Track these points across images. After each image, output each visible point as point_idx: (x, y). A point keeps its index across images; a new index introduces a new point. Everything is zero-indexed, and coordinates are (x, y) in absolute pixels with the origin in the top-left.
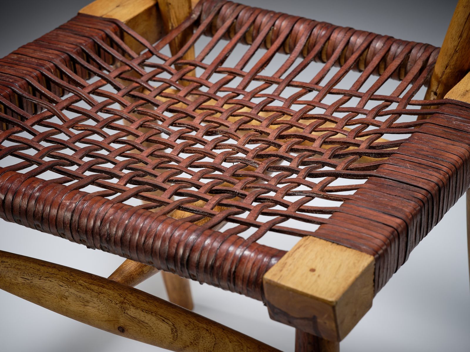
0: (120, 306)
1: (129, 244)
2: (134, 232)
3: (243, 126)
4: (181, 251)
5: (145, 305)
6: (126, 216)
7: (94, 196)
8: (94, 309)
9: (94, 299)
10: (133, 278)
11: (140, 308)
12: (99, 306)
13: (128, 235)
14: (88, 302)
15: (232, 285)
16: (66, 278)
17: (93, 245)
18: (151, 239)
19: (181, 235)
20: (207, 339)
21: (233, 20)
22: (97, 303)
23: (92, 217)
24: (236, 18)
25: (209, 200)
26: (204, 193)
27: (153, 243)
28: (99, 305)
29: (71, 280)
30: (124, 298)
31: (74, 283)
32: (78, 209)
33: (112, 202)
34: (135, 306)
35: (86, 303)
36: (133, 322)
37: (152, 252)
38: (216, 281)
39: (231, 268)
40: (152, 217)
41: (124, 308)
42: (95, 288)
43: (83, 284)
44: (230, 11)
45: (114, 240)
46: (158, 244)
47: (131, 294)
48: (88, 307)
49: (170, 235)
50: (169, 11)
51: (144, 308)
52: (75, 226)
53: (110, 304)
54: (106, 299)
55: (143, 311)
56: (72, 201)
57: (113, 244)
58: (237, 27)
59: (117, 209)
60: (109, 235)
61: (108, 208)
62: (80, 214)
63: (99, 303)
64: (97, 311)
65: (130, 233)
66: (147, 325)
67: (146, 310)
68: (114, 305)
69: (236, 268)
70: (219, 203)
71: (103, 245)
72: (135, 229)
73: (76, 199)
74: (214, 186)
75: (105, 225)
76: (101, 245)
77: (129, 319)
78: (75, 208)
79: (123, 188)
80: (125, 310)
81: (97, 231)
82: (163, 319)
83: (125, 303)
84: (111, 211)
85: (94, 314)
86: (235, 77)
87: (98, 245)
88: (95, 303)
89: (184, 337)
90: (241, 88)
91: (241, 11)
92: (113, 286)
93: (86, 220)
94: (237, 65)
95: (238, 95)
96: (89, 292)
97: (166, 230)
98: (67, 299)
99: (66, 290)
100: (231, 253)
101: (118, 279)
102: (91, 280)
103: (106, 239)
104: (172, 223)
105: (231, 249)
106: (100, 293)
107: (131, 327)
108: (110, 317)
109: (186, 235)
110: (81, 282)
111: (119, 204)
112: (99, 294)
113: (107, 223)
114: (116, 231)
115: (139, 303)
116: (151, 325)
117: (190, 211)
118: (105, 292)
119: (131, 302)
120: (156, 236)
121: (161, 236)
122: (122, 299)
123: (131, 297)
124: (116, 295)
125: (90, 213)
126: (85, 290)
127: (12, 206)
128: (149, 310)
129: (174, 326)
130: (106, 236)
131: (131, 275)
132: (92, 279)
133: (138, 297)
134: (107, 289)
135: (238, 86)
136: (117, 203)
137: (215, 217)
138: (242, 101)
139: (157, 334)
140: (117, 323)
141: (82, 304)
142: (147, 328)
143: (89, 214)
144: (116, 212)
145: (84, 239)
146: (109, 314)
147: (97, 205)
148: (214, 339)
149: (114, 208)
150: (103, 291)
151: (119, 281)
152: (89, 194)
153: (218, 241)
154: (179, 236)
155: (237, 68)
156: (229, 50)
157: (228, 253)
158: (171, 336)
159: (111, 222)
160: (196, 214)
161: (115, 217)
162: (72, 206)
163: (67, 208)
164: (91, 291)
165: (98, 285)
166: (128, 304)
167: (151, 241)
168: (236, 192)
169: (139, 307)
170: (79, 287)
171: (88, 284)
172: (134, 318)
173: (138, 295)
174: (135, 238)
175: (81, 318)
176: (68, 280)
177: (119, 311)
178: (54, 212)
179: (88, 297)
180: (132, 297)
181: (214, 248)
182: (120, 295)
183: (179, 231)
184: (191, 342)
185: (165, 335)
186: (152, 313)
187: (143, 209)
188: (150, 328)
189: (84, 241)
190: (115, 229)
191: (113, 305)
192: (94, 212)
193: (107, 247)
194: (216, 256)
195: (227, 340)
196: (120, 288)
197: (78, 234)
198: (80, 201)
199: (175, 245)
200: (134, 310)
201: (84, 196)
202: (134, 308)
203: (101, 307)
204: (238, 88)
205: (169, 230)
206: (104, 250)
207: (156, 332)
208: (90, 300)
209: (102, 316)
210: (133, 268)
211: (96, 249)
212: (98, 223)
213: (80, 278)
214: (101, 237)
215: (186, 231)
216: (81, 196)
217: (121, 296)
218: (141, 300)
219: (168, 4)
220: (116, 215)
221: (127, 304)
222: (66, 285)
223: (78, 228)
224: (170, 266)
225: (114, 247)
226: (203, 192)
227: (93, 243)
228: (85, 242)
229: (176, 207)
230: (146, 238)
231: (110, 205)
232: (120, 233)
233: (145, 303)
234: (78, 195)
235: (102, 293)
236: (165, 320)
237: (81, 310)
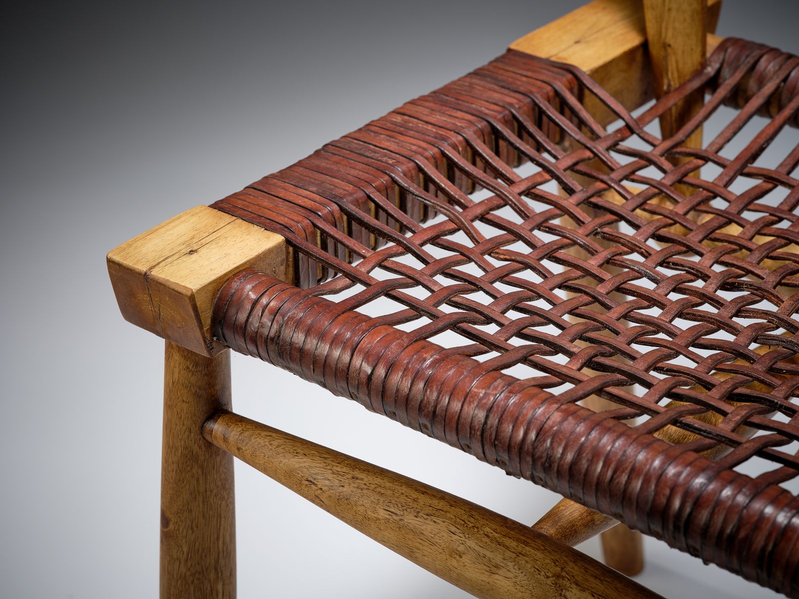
0: (553, 582)
1: (584, 479)
2: (595, 459)
3: (789, 280)
4: (677, 503)
5: (597, 585)
6: (583, 429)
7: (527, 386)
8: (506, 582)
9: (509, 564)
10: (576, 532)
11: (588, 589)
12: (516, 576)
13: (584, 464)
14: (497, 567)
15: (764, 575)
16: (463, 520)
17: (518, 472)
18: (624, 474)
19: (678, 474)
21: (780, 84)
22: (514, 570)
23: (522, 423)
24: (785, 80)
25: (728, 414)
26: (719, 399)
27: (627, 482)
28: (517, 574)
29: (471, 525)
30: (562, 569)
31: (476, 530)
32: (498, 406)
33: (559, 400)
34: (579, 586)
35: (494, 569)
37: (624, 498)
38: (735, 564)
39: (766, 545)
40: (629, 436)
41: (560, 587)
42: (512, 545)
43: (490, 535)
44: (774, 66)
45: (558, 469)
46: (637, 484)
47: (574, 562)
48: (497, 576)
49: (660, 472)
50: (666, 58)
51: (595, 592)
52: (491, 435)
53: (536, 576)
54: (529, 566)
55: (593, 596)
56: (488, 391)
57: (556, 475)
58: (784, 97)
59: (567, 414)
60: (549, 458)
61: (551, 410)
62: (502, 416)
63: (517, 572)
64: (512, 584)
65: (588, 460)
67: (600, 595)
68: (545, 579)
69: (775, 545)
70: (746, 421)
71: (536, 474)
72: (596, 454)
73: (495, 388)
74: (737, 388)
75: (544, 441)
76: (532, 474)
78: (493, 404)
79: (577, 375)
80: (562, 590)
81: (528, 448)
83: (563, 578)
84: (557, 416)
85: (506, 590)
86: (775, 186)
87: (528, 474)
88: (509, 571)
90: (786, 208)
91: (794, 68)
92: (543, 544)
93: (511, 427)
94: (781, 165)
95: (781, 220)
96: (501, 551)
97: (653, 461)
98: (461, 557)
99: (461, 542)
100: (768, 519)
101: (549, 530)
102: (506, 529)
103: (543, 465)
104: (663, 451)
105: (769, 510)
106: (520, 553)
109: (688, 475)
110: (487, 530)
111: (569, 404)
112: (518, 556)
113: (548, 437)
114: (563, 454)
115: (587, 580)
117: (694, 431)
118: (528, 553)
119: (573, 576)
120: (634, 471)
121: (642, 471)
122: (559, 569)
123: (573, 568)
124: (548, 561)
125: (519, 415)
126: (493, 545)
127: (384, 387)
128: (605, 596)
130: (544, 459)
131: (573, 526)
132: (506, 527)
133: (586, 570)
134: (533, 548)
135: (782, 204)
136: (568, 403)
137: (740, 448)
138: (788, 232)
141: (488, 569)
143: (517, 418)
144: (564, 419)
145: (503, 460)
146: (533, 594)
147: (532, 403)
149: (562, 411)
150: (525, 552)
151: (551, 536)
152: (519, 382)
153: (745, 494)
154: (674, 475)
155: (780, 170)
156: (768, 137)
157: (762, 517)
159: (554, 436)
160: (705, 437)
161: (562, 428)
162: (489, 400)
163: (478, 403)
164: (504, 549)
165: (518, 540)
166: (569, 580)
167: (624, 478)
168: (777, 403)
169: (586, 587)
170: (483, 539)
171: (500, 535)
173: (586, 566)
174: (595, 469)
175: (483, 592)
176: (466, 525)
177: (551, 591)
178: (456, 406)
179: (498, 558)
180: (576, 568)
181: (738, 505)
182: (555, 563)
183: (676, 466)
187: (612, 418)
189: (503, 462)
190: (560, 450)
191: (542, 578)
192: (527, 415)
193: (543, 478)
194: (741, 519)
196: (556, 550)
197: (494, 449)
198: (502, 393)
199: (667, 492)
200: (578, 593)
201: (509, 385)
202: (579, 588)
203: (520, 578)
204: (782, 207)
205: (657, 463)
206: (535, 482)
208: (501, 564)
209: (520, 594)
210: (576, 514)
211: (522, 479)
212: (532, 435)
213: (487, 522)
214: (534, 461)
215: (689, 469)
216: (505, 384)
217: (557, 564)
218: (592, 575)
219: (666, 46)
220: (565, 424)
221: (567, 580)
222: (461, 532)
223: (496, 439)
224: (653, 527)
225: (555, 481)
226: (717, 397)
227: (519, 468)
228: (505, 464)
229: (671, 421)
230: (615, 472)
231: (556, 406)
232: (569, 457)
233: (598, 582)
234: (499, 381)
235: (524, 555)
237: (483, 579)
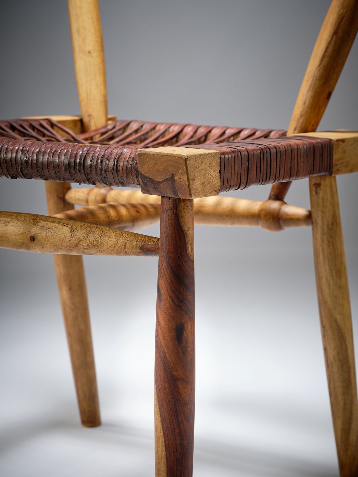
0: (33, 222)
4: (78, 160)
8: (12, 227)
9: (13, 220)
20: (96, 233)
27: (58, 159)
28: (17, 223)
35: (7, 224)
36: (42, 230)
37: (58, 166)
42: (15, 215)
45: (31, 164)
48: (8, 226)
50: (90, 121)
54: (22, 219)
55: (49, 222)
57: (31, 168)
64: (15, 227)
65: (42, 157)
66: (52, 230)
77: (38, 229)
80: (36, 223)
81: (18, 160)
82: (64, 224)
85: (12, 230)
88: (13, 223)
89: (79, 234)
93: (10, 154)
96: (10, 217)
107: (40, 234)
108: (25, 230)
115: (47, 218)
116: (55, 230)
119: (41, 218)
124: (30, 216)
128: (54, 221)
129: (72, 228)
139: (59, 235)
140: (29, 233)
141: (4, 225)
142: (52, 233)
146: (24, 228)
148: (102, 232)
158: (69, 235)
172: (42, 227)
174: (45, 159)
175: (3, 237)
179: (9, 220)
184: (84, 236)
185: (65, 235)
186: (56, 222)
188: (54, 232)
191: (28, 221)
195: (111, 232)
200: (43, 223)
207: (58, 234)
209: (18, 230)
217: (34, 216)
219: (90, 116)
221: (38, 220)
233: (52, 219)
235: (20, 216)
236: (66, 225)
237: (2, 230)
